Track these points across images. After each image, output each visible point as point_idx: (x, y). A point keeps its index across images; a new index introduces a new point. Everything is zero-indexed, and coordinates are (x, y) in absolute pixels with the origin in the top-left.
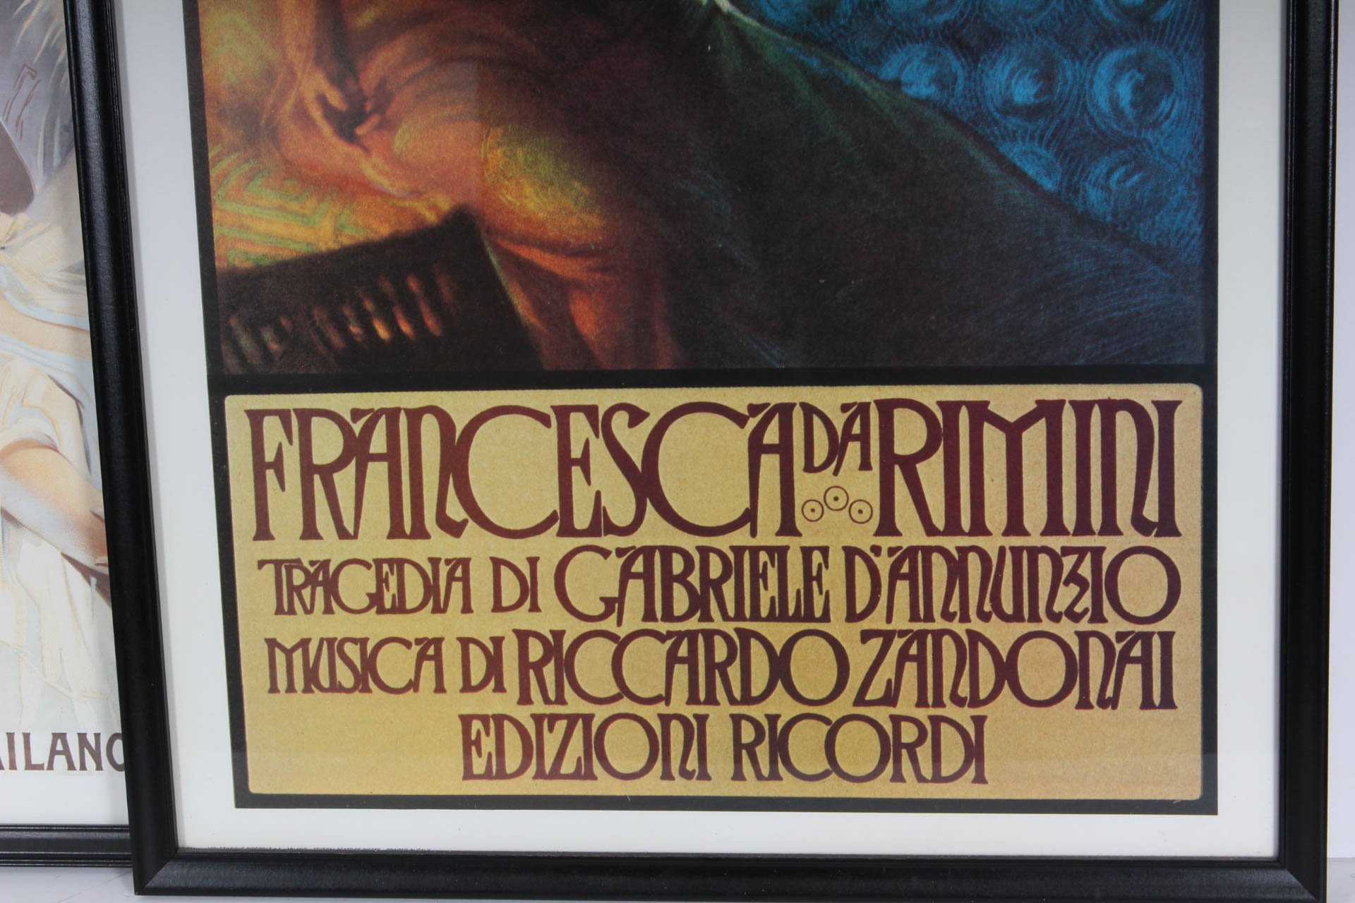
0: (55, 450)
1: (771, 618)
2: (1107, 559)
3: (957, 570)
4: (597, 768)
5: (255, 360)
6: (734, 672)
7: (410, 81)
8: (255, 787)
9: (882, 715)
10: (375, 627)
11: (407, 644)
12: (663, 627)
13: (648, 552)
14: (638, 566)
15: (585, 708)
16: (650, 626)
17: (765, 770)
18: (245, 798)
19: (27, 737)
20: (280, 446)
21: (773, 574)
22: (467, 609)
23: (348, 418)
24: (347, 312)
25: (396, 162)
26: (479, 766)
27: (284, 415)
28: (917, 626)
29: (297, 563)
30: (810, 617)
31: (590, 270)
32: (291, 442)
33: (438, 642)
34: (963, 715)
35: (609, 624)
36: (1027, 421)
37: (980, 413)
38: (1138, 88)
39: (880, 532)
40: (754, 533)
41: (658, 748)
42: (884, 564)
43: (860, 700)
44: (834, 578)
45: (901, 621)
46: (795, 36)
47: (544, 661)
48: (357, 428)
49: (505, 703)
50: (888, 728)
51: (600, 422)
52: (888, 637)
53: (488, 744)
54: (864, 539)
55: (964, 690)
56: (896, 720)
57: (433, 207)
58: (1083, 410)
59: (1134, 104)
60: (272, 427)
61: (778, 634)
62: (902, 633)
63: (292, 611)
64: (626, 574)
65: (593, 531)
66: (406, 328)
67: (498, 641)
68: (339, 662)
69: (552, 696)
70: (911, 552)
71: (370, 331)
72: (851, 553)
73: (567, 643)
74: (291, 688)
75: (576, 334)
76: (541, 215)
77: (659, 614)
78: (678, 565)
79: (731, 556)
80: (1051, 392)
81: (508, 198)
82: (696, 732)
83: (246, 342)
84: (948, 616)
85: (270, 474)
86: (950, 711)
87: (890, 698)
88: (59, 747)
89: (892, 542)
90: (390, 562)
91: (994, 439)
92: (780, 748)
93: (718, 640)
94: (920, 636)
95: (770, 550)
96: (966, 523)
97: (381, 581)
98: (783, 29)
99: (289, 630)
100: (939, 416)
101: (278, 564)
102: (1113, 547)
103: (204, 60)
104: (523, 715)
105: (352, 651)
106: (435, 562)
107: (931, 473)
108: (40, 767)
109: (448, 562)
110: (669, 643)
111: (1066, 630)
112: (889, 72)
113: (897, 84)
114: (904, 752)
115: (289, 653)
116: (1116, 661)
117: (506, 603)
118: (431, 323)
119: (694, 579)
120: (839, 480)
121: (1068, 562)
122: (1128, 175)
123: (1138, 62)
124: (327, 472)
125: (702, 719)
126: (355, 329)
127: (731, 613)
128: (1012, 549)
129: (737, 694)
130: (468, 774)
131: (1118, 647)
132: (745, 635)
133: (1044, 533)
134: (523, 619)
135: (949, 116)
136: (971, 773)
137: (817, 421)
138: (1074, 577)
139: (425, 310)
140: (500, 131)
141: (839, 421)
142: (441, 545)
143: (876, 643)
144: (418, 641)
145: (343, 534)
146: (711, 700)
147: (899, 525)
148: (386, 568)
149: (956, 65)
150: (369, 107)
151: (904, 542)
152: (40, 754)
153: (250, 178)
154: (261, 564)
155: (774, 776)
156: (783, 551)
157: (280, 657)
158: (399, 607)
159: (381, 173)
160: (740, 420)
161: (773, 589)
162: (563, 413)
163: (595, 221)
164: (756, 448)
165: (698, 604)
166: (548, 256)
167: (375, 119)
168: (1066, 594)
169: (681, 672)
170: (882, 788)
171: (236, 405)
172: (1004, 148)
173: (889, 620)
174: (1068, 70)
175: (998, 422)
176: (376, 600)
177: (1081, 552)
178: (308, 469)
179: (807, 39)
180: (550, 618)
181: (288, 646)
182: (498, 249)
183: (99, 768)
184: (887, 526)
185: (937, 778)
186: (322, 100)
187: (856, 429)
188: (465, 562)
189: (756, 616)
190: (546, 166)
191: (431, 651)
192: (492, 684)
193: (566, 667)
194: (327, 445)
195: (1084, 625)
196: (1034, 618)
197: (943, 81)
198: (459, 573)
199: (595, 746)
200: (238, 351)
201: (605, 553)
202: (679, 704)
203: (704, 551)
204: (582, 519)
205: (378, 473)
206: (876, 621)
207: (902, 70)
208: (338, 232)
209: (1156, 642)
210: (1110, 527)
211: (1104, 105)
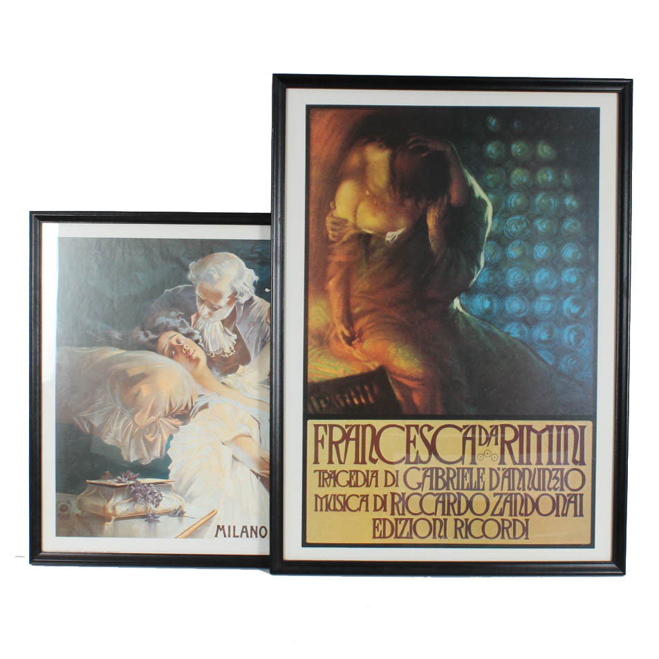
0: (250, 437)
1: (467, 489)
2: (565, 472)
3: (522, 475)
4: (414, 535)
5: (318, 410)
6: (456, 506)
7: (369, 328)
8: (309, 541)
9: (499, 518)
10: (348, 491)
11: (358, 496)
12: (435, 492)
13: (432, 469)
14: (429, 473)
15: (410, 516)
16: (431, 491)
17: (464, 536)
18: (305, 544)
19: (234, 527)
20: (323, 436)
21: (468, 476)
22: (377, 486)
23: (344, 427)
24: (346, 395)
25: (363, 352)
26: (377, 534)
27: (325, 426)
28: (510, 492)
29: (326, 471)
30: (479, 489)
31: (419, 385)
32: (326, 434)
33: (367, 496)
34: (522, 519)
35: (419, 491)
36: (543, 431)
37: (530, 429)
38: (576, 336)
39: (500, 464)
40: (463, 464)
41: (432, 529)
42: (501, 473)
43: (493, 514)
44: (486, 477)
45: (505, 490)
46: (481, 319)
47: (399, 502)
48: (347, 430)
49: (386, 515)
50: (501, 523)
51: (419, 430)
52: (501, 495)
53: (381, 528)
54: (495, 465)
55: (523, 511)
56: (503, 520)
57: (374, 365)
58: (559, 428)
59: (575, 341)
60: (321, 429)
61: (469, 494)
62: (506, 494)
63: (323, 486)
64: (425, 476)
65: (416, 462)
66: (363, 401)
67: (385, 496)
68: (337, 502)
69: (401, 512)
70: (509, 469)
71: (353, 402)
72: (491, 469)
73: (406, 496)
74: (321, 510)
75: (413, 403)
76: (405, 369)
77: (434, 488)
78: (440, 473)
79: (456, 471)
80: (550, 423)
81: (395, 363)
82: (444, 524)
83: (315, 404)
84: (519, 489)
85: (320, 444)
86: (519, 517)
87: (501, 514)
88: (244, 530)
89: (503, 466)
90: (354, 471)
91: (533, 436)
92: (468, 528)
93: (451, 496)
94: (511, 494)
95: (468, 469)
96: (525, 461)
97: (351, 477)
98: (477, 317)
99: (322, 492)
100: (518, 430)
101: (320, 471)
102: (567, 468)
103: (309, 320)
104: (392, 518)
105: (341, 499)
106: (368, 471)
107: (515, 446)
108: (238, 537)
109: (372, 471)
110: (437, 497)
111: (553, 493)
112: (506, 330)
113: (508, 333)
114: (505, 530)
115: (321, 499)
116: (567, 502)
117: (388, 484)
118: (371, 399)
119: (445, 477)
120: (489, 448)
121: (554, 473)
122: (572, 361)
123: (576, 329)
124: (337, 444)
125: (446, 520)
126: (348, 401)
127: (456, 487)
128: (538, 469)
129: (456, 512)
130: (374, 537)
131: (568, 498)
132: (460, 494)
133: (547, 464)
134: (393, 489)
135: (524, 343)
136: (524, 536)
137: (483, 431)
138: (556, 477)
139: (369, 396)
140: (394, 344)
141: (489, 431)
142: (370, 466)
143: (498, 497)
144: (361, 496)
145: (340, 462)
146: (449, 514)
147: (506, 462)
148: (353, 473)
149: (525, 328)
150: (356, 336)
151: (507, 466)
152: (238, 533)
153: (320, 355)
154: (315, 471)
155: (467, 537)
156: (472, 469)
157: (319, 500)
158: (356, 485)
159: (359, 355)
160: (460, 430)
161: (468, 481)
162: (408, 427)
163: (420, 371)
164: (465, 439)
165: (446, 485)
166: (406, 380)
167: (358, 339)
168: (553, 482)
169: (440, 505)
170: (498, 541)
171: (311, 423)
172: (538, 353)
173: (502, 490)
174: (556, 330)
175: (535, 431)
176: (349, 483)
177: (558, 470)
178: (331, 442)
179: (484, 320)
180: (401, 489)
181: (321, 497)
182: (392, 378)
183: (256, 537)
184: (502, 462)
185: (515, 538)
186: (343, 333)
187: (494, 433)
188: (377, 472)
189: (463, 489)
190: (407, 354)
191: (365, 499)
192: (383, 509)
193: (406, 505)
194: (337, 435)
195: (558, 492)
196: (544, 489)
197: (522, 333)
198: (375, 475)
199: (413, 528)
200: (313, 407)
201: (419, 469)
202: (439, 515)
203: (448, 469)
204: (412, 459)
205: (352, 444)
206: (498, 490)
207: (511, 329)
208: (345, 372)
209: (578, 497)
210: (566, 463)
211: (566, 341)
